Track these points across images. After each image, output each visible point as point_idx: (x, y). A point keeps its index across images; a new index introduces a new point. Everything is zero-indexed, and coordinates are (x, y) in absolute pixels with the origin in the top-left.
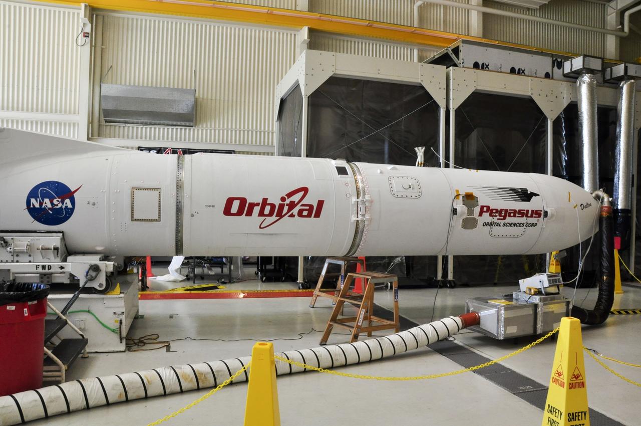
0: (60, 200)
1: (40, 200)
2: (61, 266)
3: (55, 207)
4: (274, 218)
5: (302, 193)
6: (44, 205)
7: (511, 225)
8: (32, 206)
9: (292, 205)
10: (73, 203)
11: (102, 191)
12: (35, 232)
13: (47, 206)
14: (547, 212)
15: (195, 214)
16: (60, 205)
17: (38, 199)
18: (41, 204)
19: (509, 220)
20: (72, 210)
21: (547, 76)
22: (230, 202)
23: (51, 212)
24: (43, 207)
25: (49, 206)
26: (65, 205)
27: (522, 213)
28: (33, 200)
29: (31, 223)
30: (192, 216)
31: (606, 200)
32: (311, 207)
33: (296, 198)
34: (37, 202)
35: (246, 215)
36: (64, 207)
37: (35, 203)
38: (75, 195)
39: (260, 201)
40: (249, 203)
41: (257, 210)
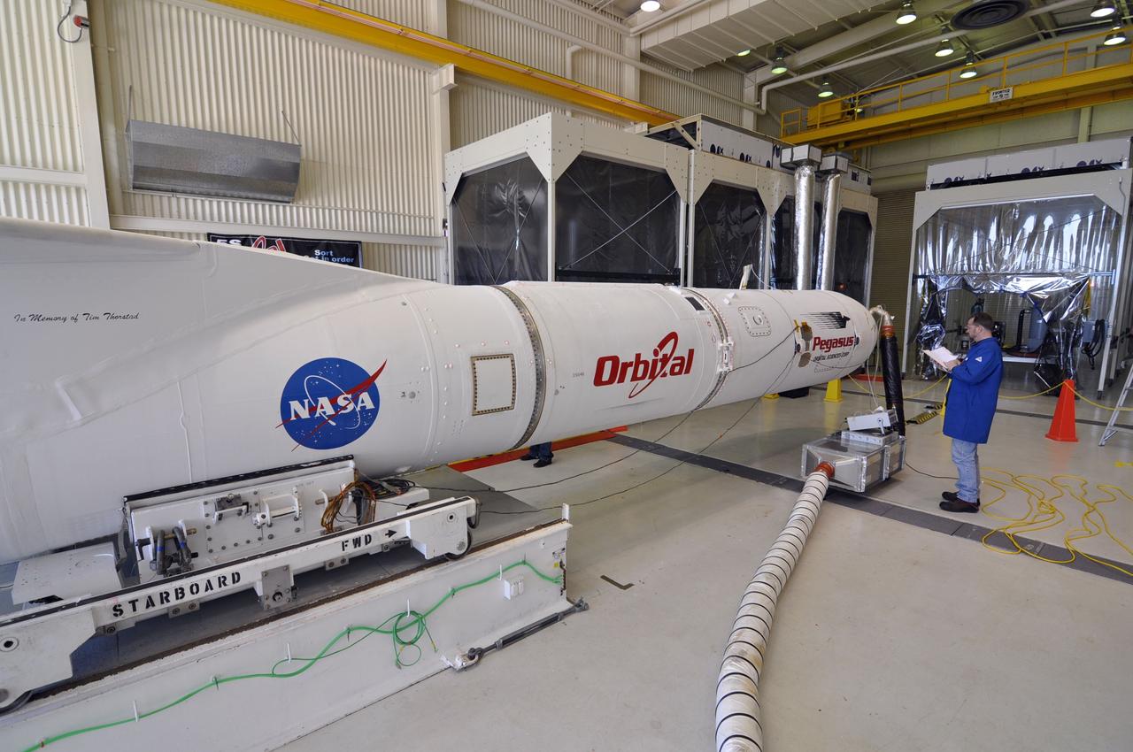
0: (350, 396)
1: (309, 402)
2: (390, 531)
3: (343, 412)
4: (647, 380)
5: (673, 341)
6: (319, 411)
7: (834, 356)
8: (293, 418)
9: (665, 360)
10: (375, 398)
11: (424, 370)
12: (298, 467)
13: (324, 413)
14: (858, 338)
15: (560, 389)
16: (351, 407)
17: (306, 401)
18: (312, 410)
19: (834, 351)
20: (375, 412)
21: (769, 165)
22: (601, 363)
23: (334, 424)
24: (317, 415)
25: (330, 411)
26: (360, 405)
27: (841, 342)
28: (295, 405)
29: (289, 450)
30: (557, 392)
31: (887, 318)
32: (682, 358)
33: (668, 349)
34: (304, 407)
35: (618, 382)
36: (358, 409)
37: (299, 409)
38: (378, 382)
39: (634, 360)
40: (623, 364)
41: (630, 371)
